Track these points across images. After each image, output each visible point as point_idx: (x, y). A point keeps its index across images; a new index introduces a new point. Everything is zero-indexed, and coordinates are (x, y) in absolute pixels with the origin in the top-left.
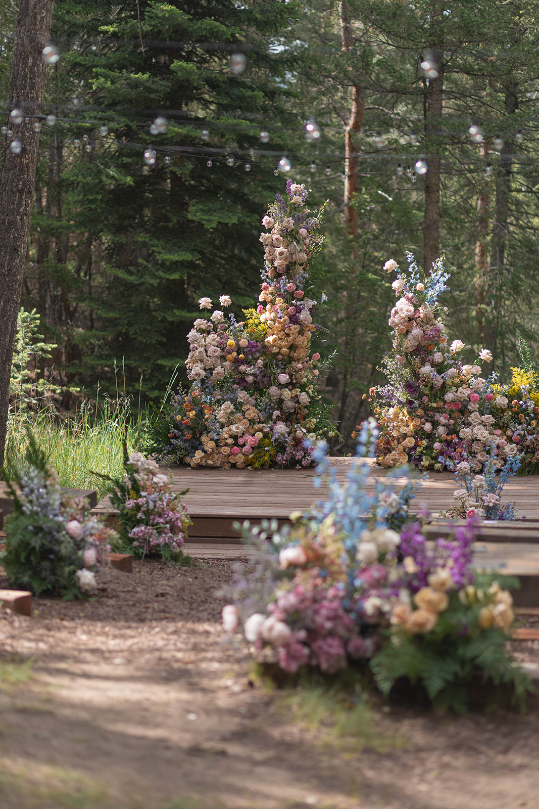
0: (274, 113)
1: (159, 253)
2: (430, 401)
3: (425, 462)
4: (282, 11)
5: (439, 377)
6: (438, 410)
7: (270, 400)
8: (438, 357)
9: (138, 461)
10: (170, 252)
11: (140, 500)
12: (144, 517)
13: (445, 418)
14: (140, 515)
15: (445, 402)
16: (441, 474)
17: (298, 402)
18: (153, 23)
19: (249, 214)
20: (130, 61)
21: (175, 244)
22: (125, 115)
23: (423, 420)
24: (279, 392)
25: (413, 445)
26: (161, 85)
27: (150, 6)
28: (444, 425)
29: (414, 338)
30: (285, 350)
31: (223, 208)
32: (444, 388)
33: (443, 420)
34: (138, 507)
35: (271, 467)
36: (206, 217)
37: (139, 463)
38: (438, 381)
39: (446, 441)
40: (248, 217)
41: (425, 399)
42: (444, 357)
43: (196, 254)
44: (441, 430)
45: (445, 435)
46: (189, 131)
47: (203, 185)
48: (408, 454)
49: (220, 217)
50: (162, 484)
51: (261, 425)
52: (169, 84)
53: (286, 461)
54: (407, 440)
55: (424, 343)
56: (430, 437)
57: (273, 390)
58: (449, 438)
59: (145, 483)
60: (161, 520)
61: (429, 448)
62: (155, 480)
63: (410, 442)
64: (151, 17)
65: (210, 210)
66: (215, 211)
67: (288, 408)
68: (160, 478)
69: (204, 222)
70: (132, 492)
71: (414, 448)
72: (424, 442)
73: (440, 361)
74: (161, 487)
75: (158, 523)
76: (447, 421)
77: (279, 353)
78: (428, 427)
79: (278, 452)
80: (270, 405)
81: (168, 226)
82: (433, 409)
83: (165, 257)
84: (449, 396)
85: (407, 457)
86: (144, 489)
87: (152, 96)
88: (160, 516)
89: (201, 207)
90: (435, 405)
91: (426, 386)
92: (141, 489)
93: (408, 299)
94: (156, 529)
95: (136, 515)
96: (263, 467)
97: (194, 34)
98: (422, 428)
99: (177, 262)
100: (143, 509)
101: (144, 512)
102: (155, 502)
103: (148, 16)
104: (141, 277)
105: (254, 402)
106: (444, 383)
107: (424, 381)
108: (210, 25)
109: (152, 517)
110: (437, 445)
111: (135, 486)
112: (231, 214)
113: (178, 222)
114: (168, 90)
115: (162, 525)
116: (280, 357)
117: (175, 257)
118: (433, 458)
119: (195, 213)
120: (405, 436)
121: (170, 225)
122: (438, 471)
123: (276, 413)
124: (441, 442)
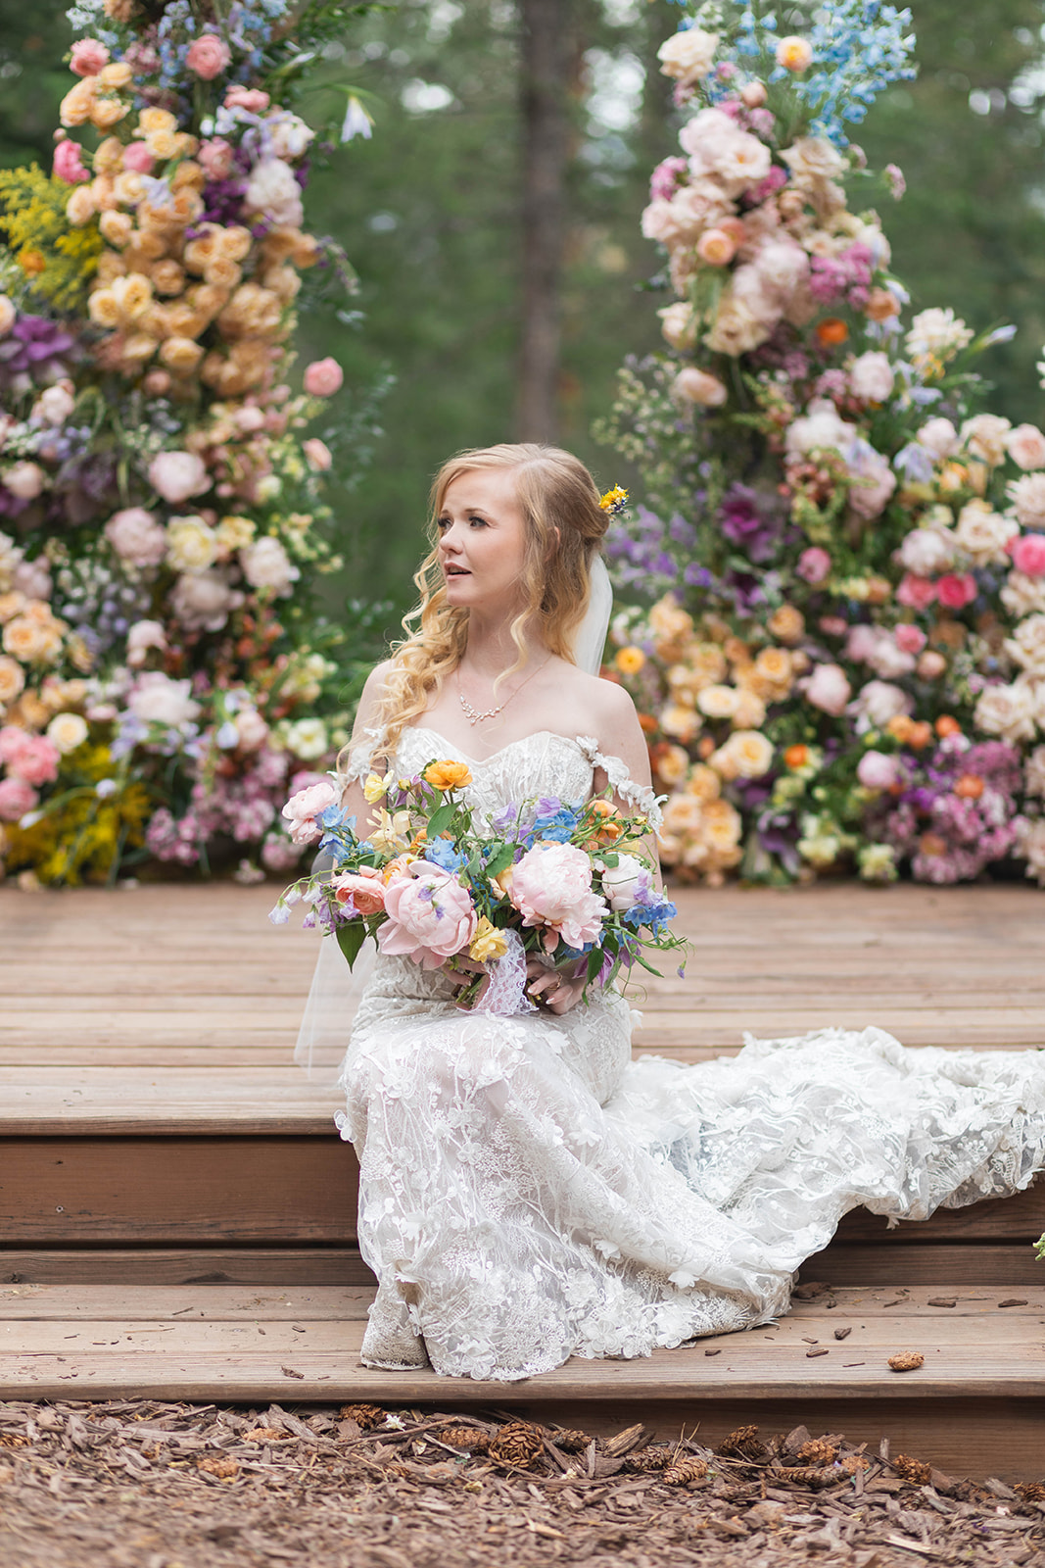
2: (835, 570)
3: (818, 843)
5: (878, 464)
7: (118, 575)
8: (870, 375)
13: (906, 646)
15: (898, 576)
16: (886, 897)
17: (243, 585)
24: (155, 537)
25: (760, 765)
28: (890, 681)
29: (765, 287)
30: (181, 347)
32: (897, 515)
33: (887, 654)
35: (124, 873)
38: (874, 479)
39: (908, 744)
41: (815, 562)
42: (895, 376)
44: (882, 703)
45: (900, 722)
48: (738, 809)
51: (76, 689)
53: (194, 844)
54: (735, 742)
56: (838, 731)
57: (132, 529)
58: (922, 732)
61: (836, 778)
63: (749, 754)
67: (198, 613)
72: (807, 754)
73: (881, 392)
76: (907, 661)
77: (153, 362)
78: (826, 686)
79: (155, 806)
80: (117, 598)
84: (923, 548)
85: (734, 822)
90: (856, 591)
91: (819, 502)
93: (741, 111)
96: (88, 874)
98: (802, 694)
105: (42, 584)
106: (898, 488)
107: (807, 479)
110: (873, 768)
116: (159, 380)
118: (850, 826)
120: (723, 728)
123: (145, 634)
124: (885, 748)
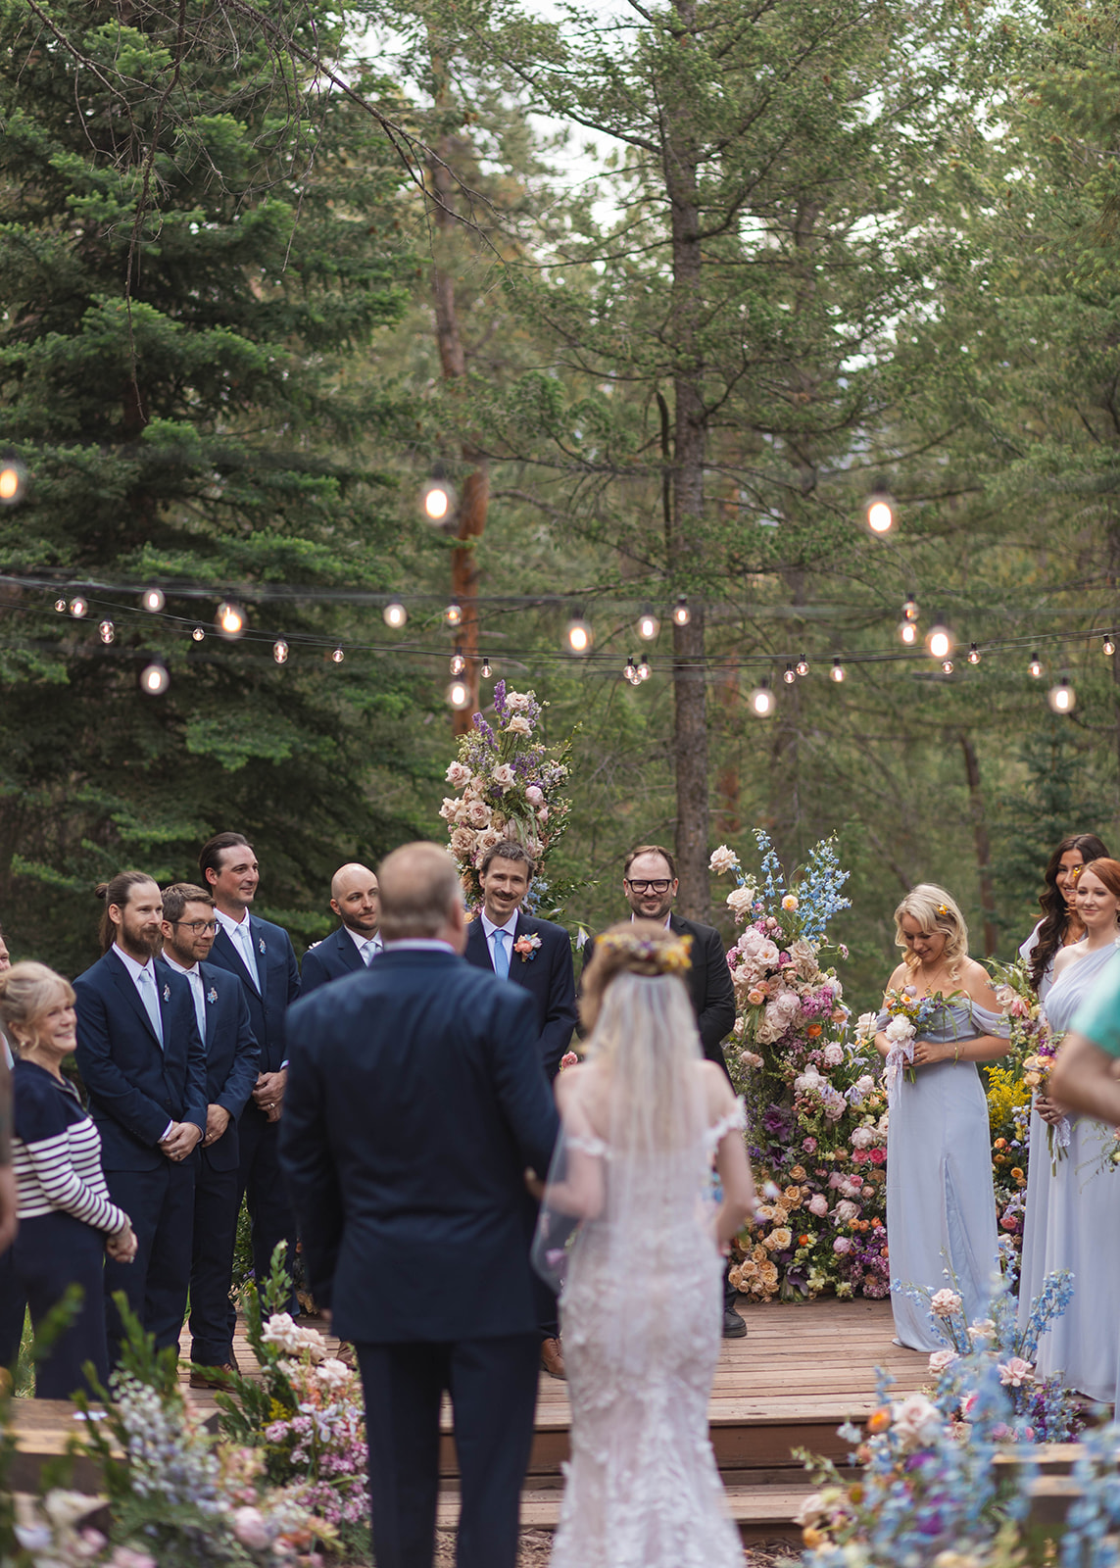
0: (354, 522)
1: (128, 826)
2: (821, 1147)
3: (817, 1280)
4: (369, 308)
5: (838, 1096)
6: (837, 1166)
8: (833, 1052)
9: (286, 1333)
10: (146, 821)
11: (296, 1421)
12: (306, 1460)
13: (855, 1184)
14: (297, 1456)
15: (851, 1149)
16: (850, 1306)
18: (102, 340)
19: (313, 736)
20: (51, 421)
21: (155, 805)
22: (43, 535)
23: (805, 1189)
25: (787, 1244)
26: (121, 470)
27: (96, 305)
28: (850, 1199)
29: (781, 1013)
31: (257, 726)
32: (849, 1119)
33: (848, 1186)
34: (292, 1439)
36: (226, 747)
37: (289, 1339)
38: (836, 1103)
39: (858, 1232)
40: (311, 742)
41: (810, 1144)
42: (846, 1052)
43: (203, 824)
44: (846, 1208)
45: (855, 1220)
46: (185, 565)
47: (207, 676)
48: (777, 1265)
49: (255, 746)
50: (339, 1383)
52: (139, 467)
54: (775, 1233)
55: (800, 1024)
56: (823, 1225)
58: (865, 1225)
59: (304, 1384)
60: (346, 1465)
61: (824, 1249)
62: (323, 1373)
63: (782, 1238)
64: (94, 328)
65: (231, 730)
66: (241, 732)
68: (333, 1370)
69: (221, 758)
70: (276, 1404)
71: (790, 1251)
72: (810, 1237)
73: (838, 1061)
74: (337, 1388)
75: (339, 1473)
76: (857, 1190)
78: (818, 1204)
81: (141, 768)
82: (826, 1164)
83: (141, 834)
84: (861, 1136)
85: (775, 1271)
86: (304, 1397)
87: (104, 493)
88: (342, 1456)
89: (214, 725)
90: (831, 1156)
91: (811, 1115)
92: (296, 1396)
93: (767, 930)
94: (335, 1486)
95: (287, 1456)
97: (188, 361)
98: (807, 1208)
99: (165, 843)
100: (305, 1442)
101: (307, 1450)
102: (331, 1424)
103: (90, 326)
104: (88, 879)
106: (848, 1107)
107: (805, 1105)
108: (223, 340)
109: (324, 1459)
110: (841, 1244)
111: (282, 1390)
112: (277, 738)
113: (163, 758)
114: (135, 479)
115: (349, 1477)
117: (162, 834)
118: (831, 1271)
119: (197, 737)
120: (769, 1226)
121: (146, 765)
122: (845, 1299)
124: (847, 1234)
